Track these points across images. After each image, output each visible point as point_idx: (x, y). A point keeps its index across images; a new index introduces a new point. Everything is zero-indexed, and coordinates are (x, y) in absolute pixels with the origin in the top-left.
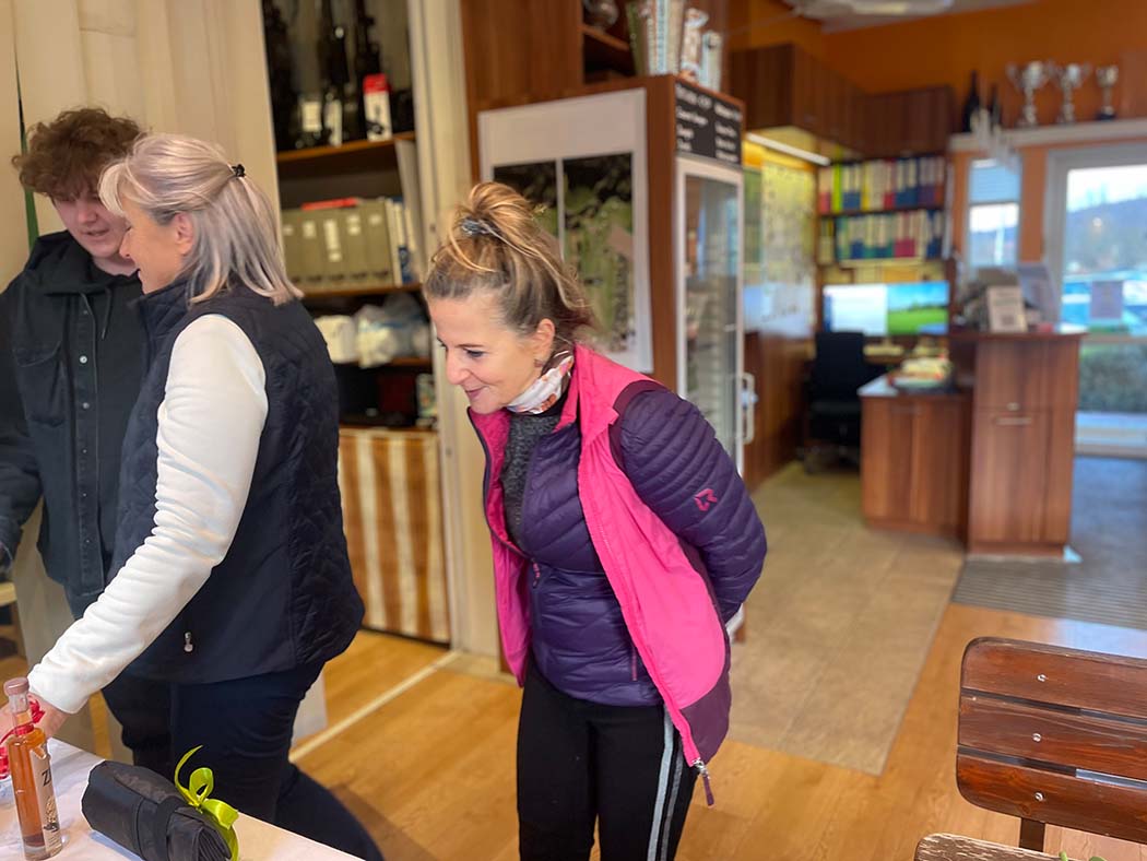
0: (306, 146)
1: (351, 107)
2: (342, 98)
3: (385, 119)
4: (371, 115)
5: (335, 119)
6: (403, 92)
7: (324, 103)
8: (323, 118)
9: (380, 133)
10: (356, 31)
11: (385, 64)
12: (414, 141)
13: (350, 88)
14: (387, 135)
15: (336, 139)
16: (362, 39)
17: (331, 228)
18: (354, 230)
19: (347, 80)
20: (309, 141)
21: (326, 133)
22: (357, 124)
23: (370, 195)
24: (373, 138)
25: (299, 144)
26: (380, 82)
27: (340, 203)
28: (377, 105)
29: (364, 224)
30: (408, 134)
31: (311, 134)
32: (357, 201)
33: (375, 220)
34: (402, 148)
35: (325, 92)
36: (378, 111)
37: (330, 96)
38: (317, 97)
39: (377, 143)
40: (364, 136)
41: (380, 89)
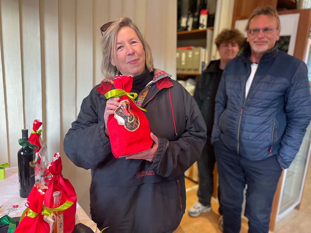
0: (181, 31)
1: (196, 19)
2: (194, 17)
3: (205, 23)
4: (201, 21)
5: (190, 23)
6: (212, 15)
7: (188, 18)
8: (187, 22)
9: (203, 27)
11: (208, 7)
12: (213, 30)
13: (196, 14)
14: (205, 28)
15: (190, 29)
17: (184, 55)
18: (190, 56)
19: (196, 11)
20: (182, 29)
21: (187, 27)
22: (197, 25)
23: (197, 46)
24: (201, 29)
26: (206, 12)
27: (187, 47)
28: (203, 19)
29: (193, 55)
30: (211, 28)
31: (183, 27)
32: (193, 48)
33: (197, 53)
34: (209, 32)
35: (189, 15)
36: (203, 20)
37: (190, 16)
38: (186, 16)
39: (202, 30)
40: (198, 28)
41: (205, 14)
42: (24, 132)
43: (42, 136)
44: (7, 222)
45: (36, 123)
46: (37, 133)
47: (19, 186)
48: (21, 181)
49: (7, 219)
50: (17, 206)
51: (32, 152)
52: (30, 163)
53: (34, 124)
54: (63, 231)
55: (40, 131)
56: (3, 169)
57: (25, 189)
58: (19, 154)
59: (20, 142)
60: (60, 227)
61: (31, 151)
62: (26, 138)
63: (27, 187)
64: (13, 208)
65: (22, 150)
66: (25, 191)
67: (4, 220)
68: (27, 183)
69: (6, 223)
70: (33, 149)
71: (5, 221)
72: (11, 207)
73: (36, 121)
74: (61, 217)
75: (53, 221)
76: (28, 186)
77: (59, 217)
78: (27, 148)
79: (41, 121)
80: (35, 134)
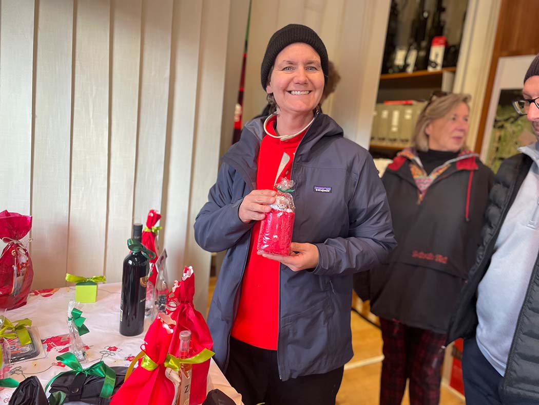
0: (394, 72)
1: (422, 54)
2: (419, 49)
3: (439, 60)
4: (432, 57)
5: (412, 60)
6: (454, 46)
7: (408, 51)
8: (406, 58)
9: (435, 67)
10: (434, 15)
11: (446, 32)
12: (454, 72)
13: (424, 44)
14: (439, 68)
15: (410, 70)
16: (436, 19)
17: (396, 114)
18: (408, 117)
19: (424, 39)
20: (396, 69)
21: (406, 65)
22: (424, 62)
24: (430, 70)
25: (390, 71)
26: (442, 41)
27: (404, 102)
28: (437, 53)
29: (414, 114)
30: (452, 69)
31: (398, 66)
32: (414, 102)
34: (446, 76)
35: (410, 45)
36: (437, 55)
37: (412, 47)
38: (406, 48)
39: (432, 73)
40: (426, 68)
41: (441, 44)
42: (136, 229)
43: (158, 237)
44: (102, 374)
45: (152, 215)
46: (153, 231)
47: (121, 316)
48: (125, 307)
49: (102, 368)
50: (115, 349)
51: (146, 262)
52: (141, 278)
53: (149, 217)
54: (189, 399)
55: (158, 228)
56: (96, 286)
57: (129, 321)
58: (126, 263)
59: (130, 244)
60: (186, 392)
61: (143, 259)
62: (138, 238)
63: (132, 319)
64: (109, 350)
65: (131, 257)
66: (129, 325)
67: (98, 370)
68: (133, 312)
69: (100, 374)
70: (148, 258)
71: (99, 372)
72: (106, 350)
73: (152, 211)
74: (188, 375)
75: (179, 381)
76: (134, 317)
77: (186, 375)
78: (139, 255)
79: (159, 213)
80: (149, 233)
